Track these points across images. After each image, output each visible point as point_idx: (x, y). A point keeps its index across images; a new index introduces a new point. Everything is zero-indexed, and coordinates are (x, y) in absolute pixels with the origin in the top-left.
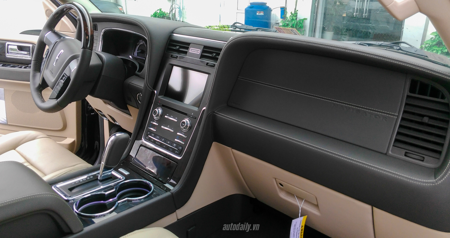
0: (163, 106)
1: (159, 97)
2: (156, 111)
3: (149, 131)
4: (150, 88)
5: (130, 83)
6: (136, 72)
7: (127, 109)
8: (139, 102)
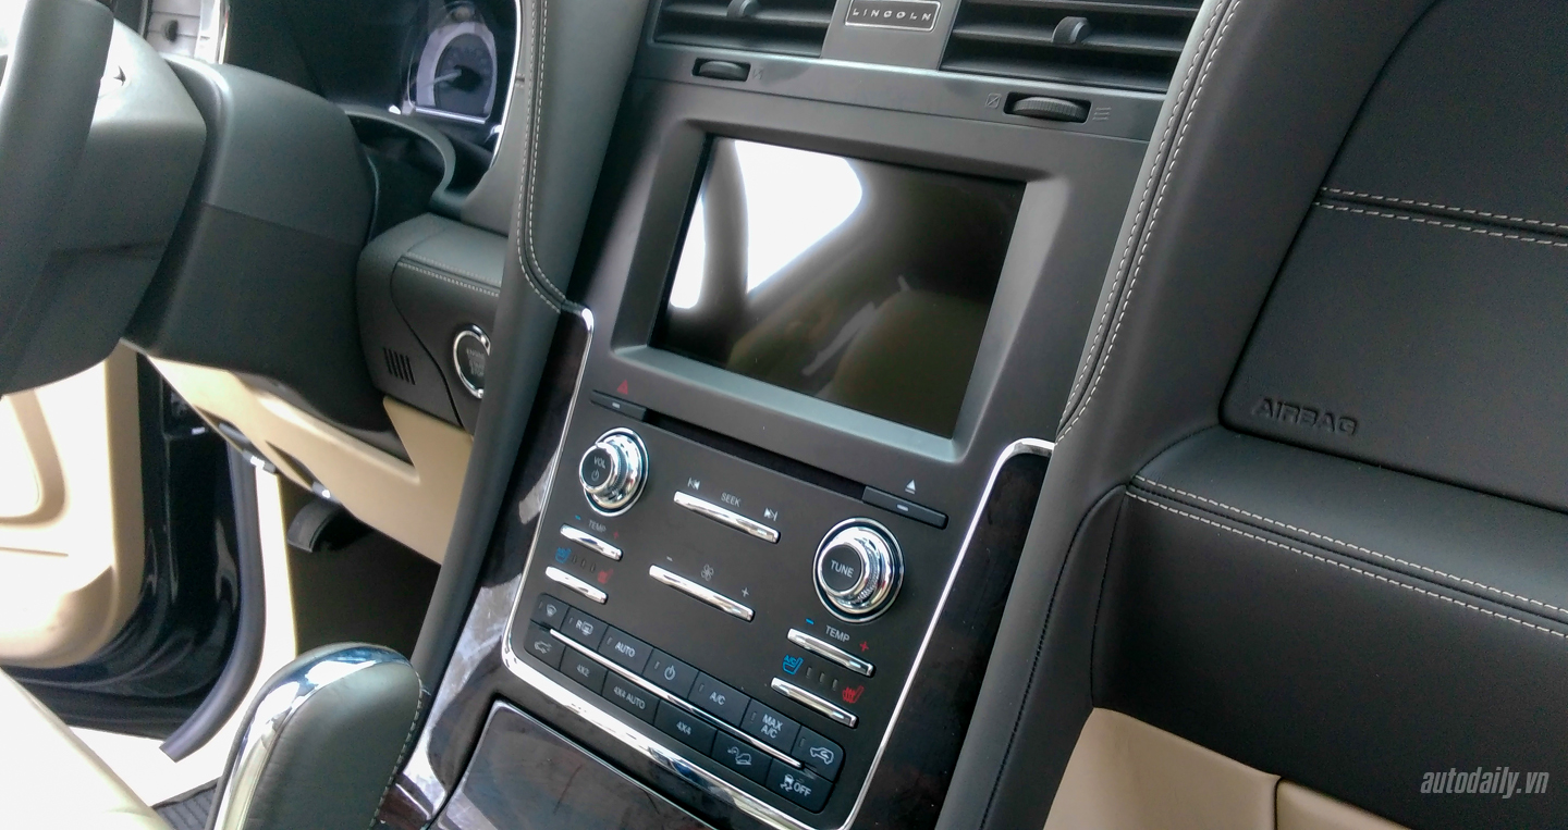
0: (653, 417)
1: (622, 354)
2: (602, 454)
3: (555, 600)
4: (549, 293)
5: (403, 258)
6: (441, 194)
7: (385, 425)
8: (471, 387)
